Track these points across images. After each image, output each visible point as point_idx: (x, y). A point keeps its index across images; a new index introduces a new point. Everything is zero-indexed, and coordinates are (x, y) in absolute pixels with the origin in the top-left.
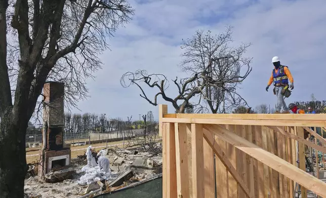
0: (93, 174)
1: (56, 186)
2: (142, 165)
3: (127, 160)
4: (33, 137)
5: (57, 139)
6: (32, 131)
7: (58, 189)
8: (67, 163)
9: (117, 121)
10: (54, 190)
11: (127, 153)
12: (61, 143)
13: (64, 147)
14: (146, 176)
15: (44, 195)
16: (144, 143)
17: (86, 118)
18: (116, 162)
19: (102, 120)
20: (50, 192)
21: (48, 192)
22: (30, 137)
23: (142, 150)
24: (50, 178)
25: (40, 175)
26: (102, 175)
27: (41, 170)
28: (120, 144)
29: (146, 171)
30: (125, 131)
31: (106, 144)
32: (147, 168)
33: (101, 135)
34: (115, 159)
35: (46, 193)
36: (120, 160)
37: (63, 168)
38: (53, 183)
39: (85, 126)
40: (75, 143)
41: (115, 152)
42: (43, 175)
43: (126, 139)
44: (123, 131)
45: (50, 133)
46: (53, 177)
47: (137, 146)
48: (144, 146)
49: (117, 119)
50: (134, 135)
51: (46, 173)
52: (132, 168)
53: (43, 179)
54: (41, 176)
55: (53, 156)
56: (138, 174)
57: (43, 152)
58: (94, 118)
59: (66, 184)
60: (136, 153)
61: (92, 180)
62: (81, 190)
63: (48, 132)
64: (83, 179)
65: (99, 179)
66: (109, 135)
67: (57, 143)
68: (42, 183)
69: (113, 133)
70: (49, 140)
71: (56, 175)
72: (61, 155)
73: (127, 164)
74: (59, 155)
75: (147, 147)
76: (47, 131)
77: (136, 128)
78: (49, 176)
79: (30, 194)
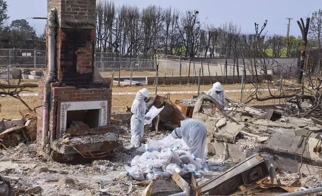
0: (162, 154)
1: (76, 172)
2: (292, 149)
3: (250, 132)
4: (29, 54)
5: (79, 57)
6: (28, 42)
7: (81, 179)
8: (103, 121)
9: (225, 33)
10: (70, 182)
11: (251, 116)
12: (90, 71)
13: (97, 80)
14: (303, 181)
15: (47, 188)
16: (300, 94)
17: (150, 18)
18: (220, 132)
19: (189, 28)
20: (61, 184)
21: (55, 184)
22: (24, 54)
23: (292, 112)
24: (62, 151)
25: (41, 141)
26: (186, 161)
27: (43, 129)
28: (232, 92)
29: (304, 168)
30: (246, 61)
31: (196, 87)
32: (308, 161)
33: (186, 65)
34: (218, 125)
35: (53, 184)
36: (232, 129)
37: (92, 131)
38: (69, 163)
39: (147, 39)
40: (122, 80)
41: (221, 109)
42: (48, 142)
43: (248, 80)
44: (240, 60)
45: (63, 42)
46: (69, 149)
47: (277, 102)
48: (298, 103)
49: (227, 30)
50: (269, 72)
51: (55, 138)
52: (264, 155)
53: (47, 151)
54: (43, 143)
55: (71, 100)
56: (281, 174)
57: (48, 88)
58: (169, 19)
59: (98, 169)
60: (276, 117)
61: (160, 169)
62: (134, 189)
63: (59, 39)
64: (139, 165)
65: (178, 170)
66: (205, 66)
67: (80, 69)
68: (45, 161)
69: (216, 64)
70: (61, 60)
71: (77, 146)
72: (88, 99)
73: (251, 141)
74: (82, 100)
75: (306, 105)
76: (56, 36)
77: (276, 55)
78: (59, 146)
79: (17, 181)
